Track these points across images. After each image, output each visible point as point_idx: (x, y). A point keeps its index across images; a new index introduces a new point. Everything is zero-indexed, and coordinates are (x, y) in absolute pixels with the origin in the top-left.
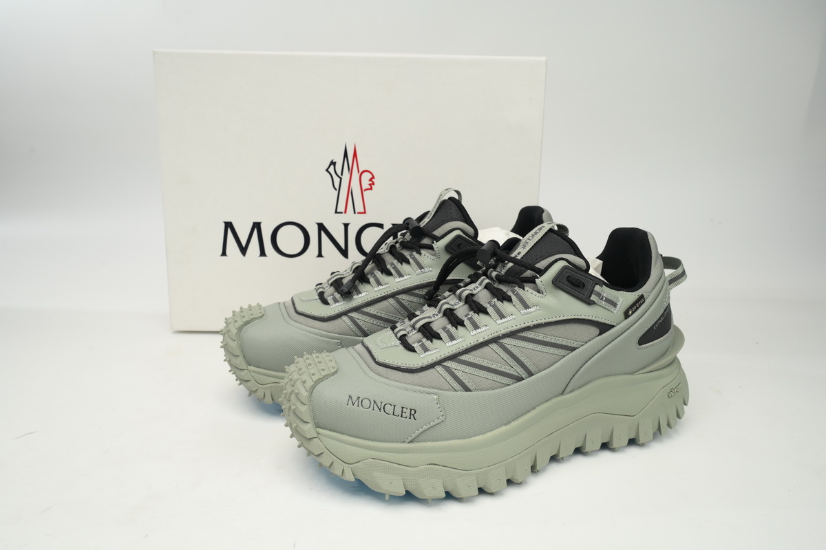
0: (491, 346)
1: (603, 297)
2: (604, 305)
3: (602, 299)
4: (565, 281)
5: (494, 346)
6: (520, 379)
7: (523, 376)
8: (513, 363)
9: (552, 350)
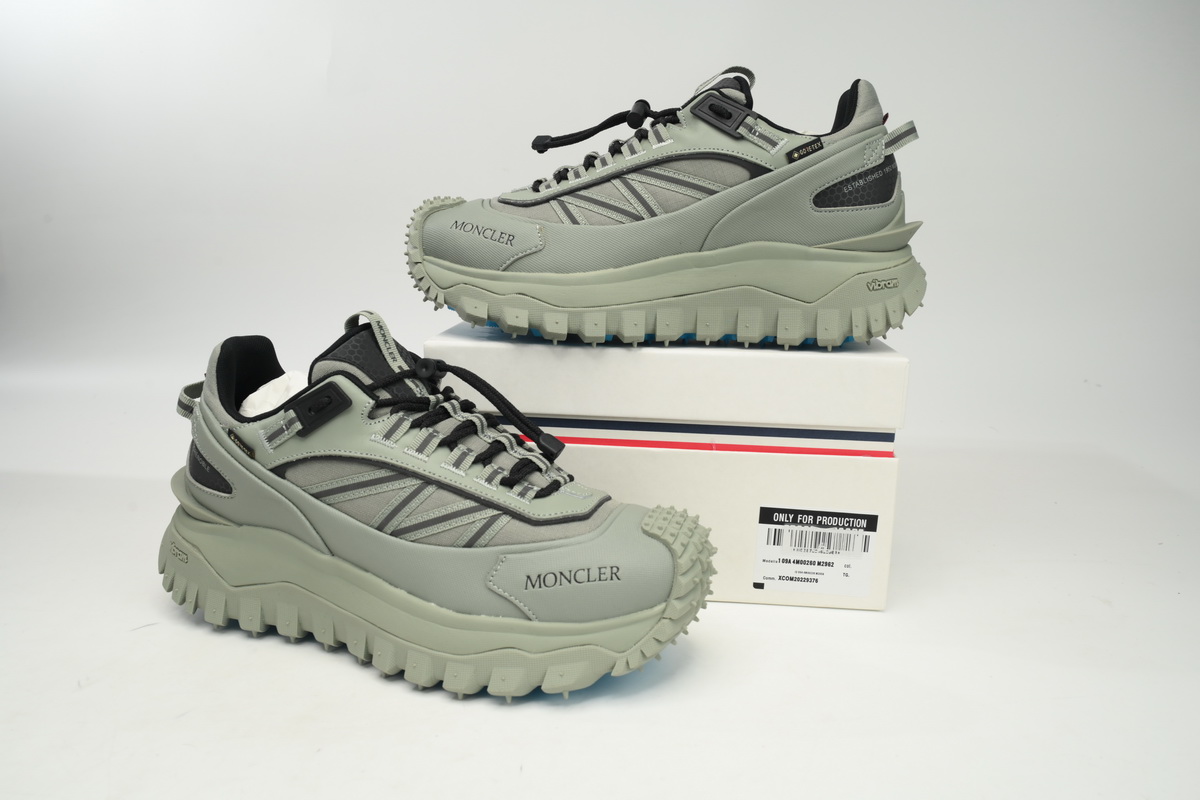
0: (614, 181)
1: (755, 132)
2: (756, 142)
3: (754, 134)
4: (706, 109)
5: (617, 182)
6: (639, 218)
7: (644, 216)
8: (633, 200)
9: (683, 190)
